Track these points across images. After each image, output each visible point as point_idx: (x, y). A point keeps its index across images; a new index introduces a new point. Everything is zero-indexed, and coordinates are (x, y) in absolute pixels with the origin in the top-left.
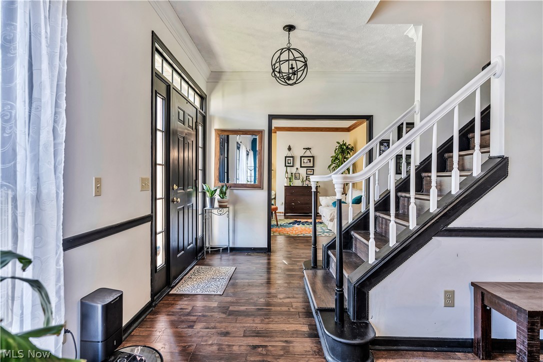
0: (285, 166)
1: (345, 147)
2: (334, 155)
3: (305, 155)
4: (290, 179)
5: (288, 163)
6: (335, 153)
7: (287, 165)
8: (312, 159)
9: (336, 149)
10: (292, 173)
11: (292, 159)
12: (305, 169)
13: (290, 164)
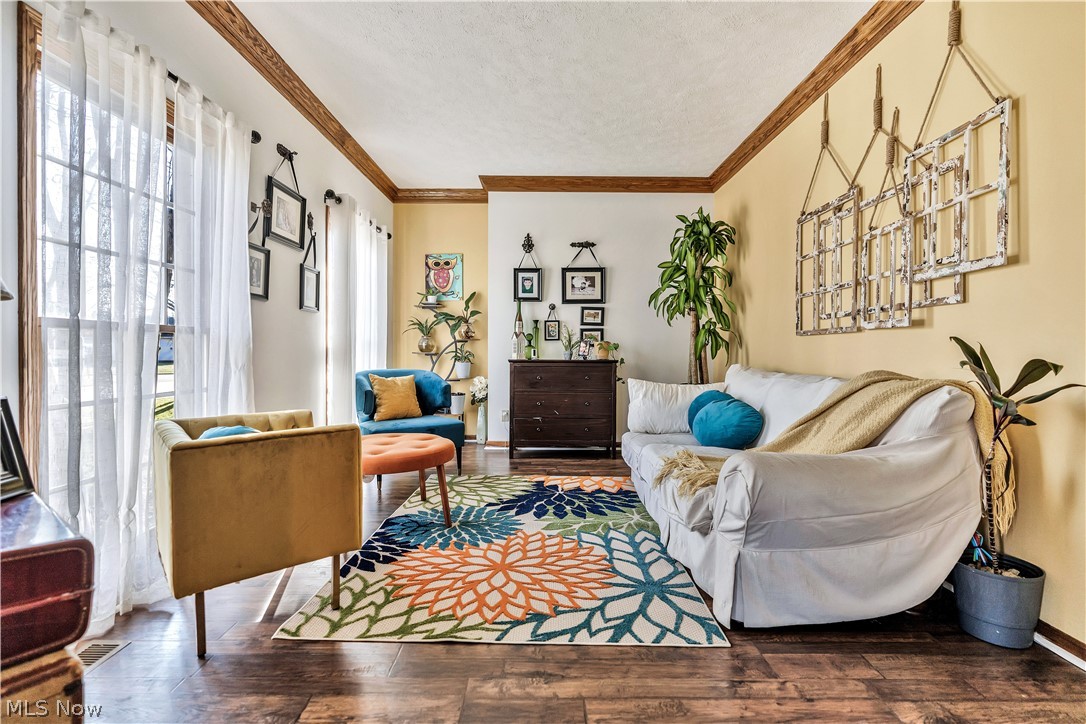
0: (516, 297)
1: (706, 231)
2: (669, 258)
3: (579, 264)
4: (530, 338)
5: (524, 291)
6: (673, 251)
7: (521, 295)
8: (597, 275)
9: (676, 240)
10: (536, 322)
11: (535, 276)
12: (578, 307)
13: (531, 291)
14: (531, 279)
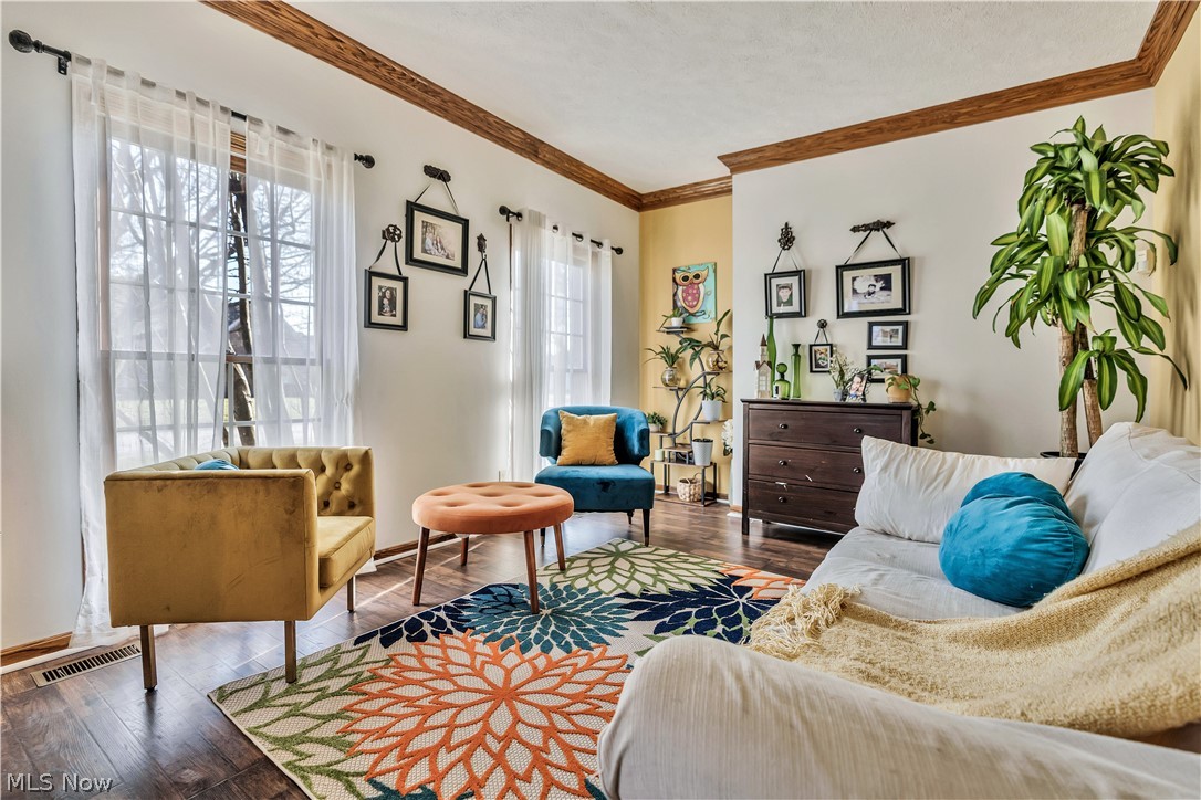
0: (767, 314)
2: (1014, 227)
3: (864, 257)
4: (782, 369)
5: (780, 303)
8: (896, 271)
10: (797, 346)
11: (794, 281)
12: (865, 321)
13: (790, 302)
14: (789, 287)
